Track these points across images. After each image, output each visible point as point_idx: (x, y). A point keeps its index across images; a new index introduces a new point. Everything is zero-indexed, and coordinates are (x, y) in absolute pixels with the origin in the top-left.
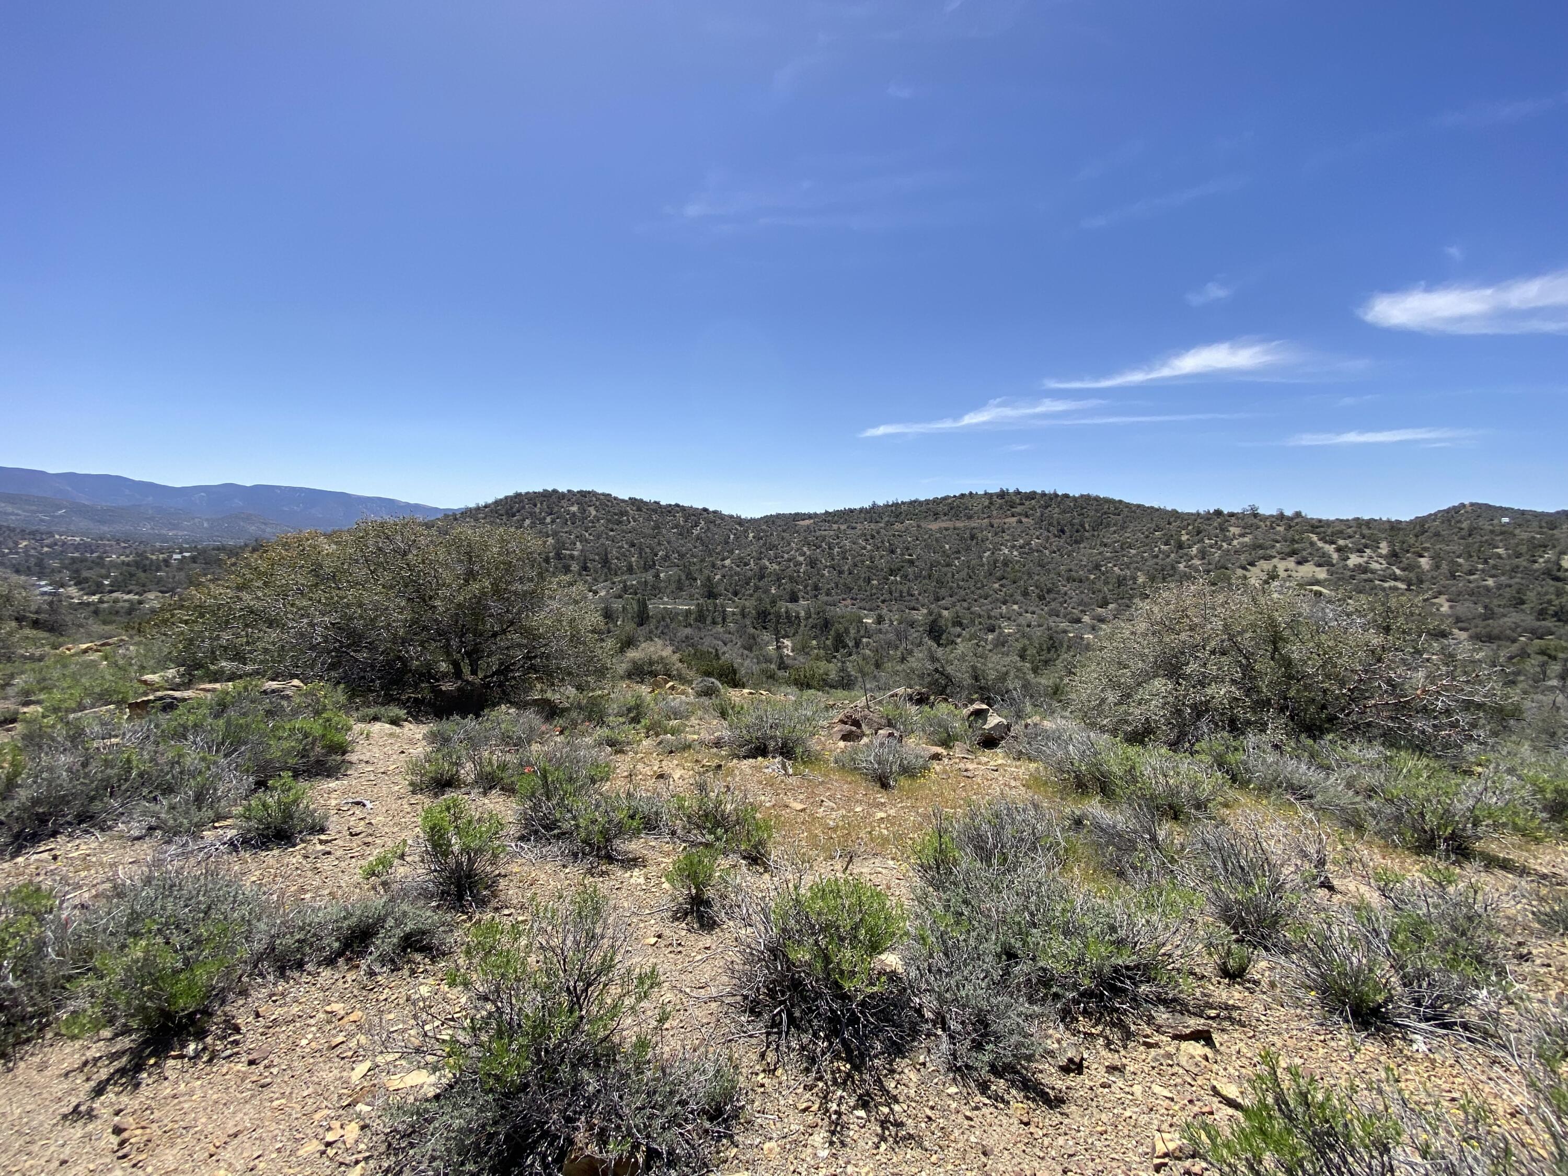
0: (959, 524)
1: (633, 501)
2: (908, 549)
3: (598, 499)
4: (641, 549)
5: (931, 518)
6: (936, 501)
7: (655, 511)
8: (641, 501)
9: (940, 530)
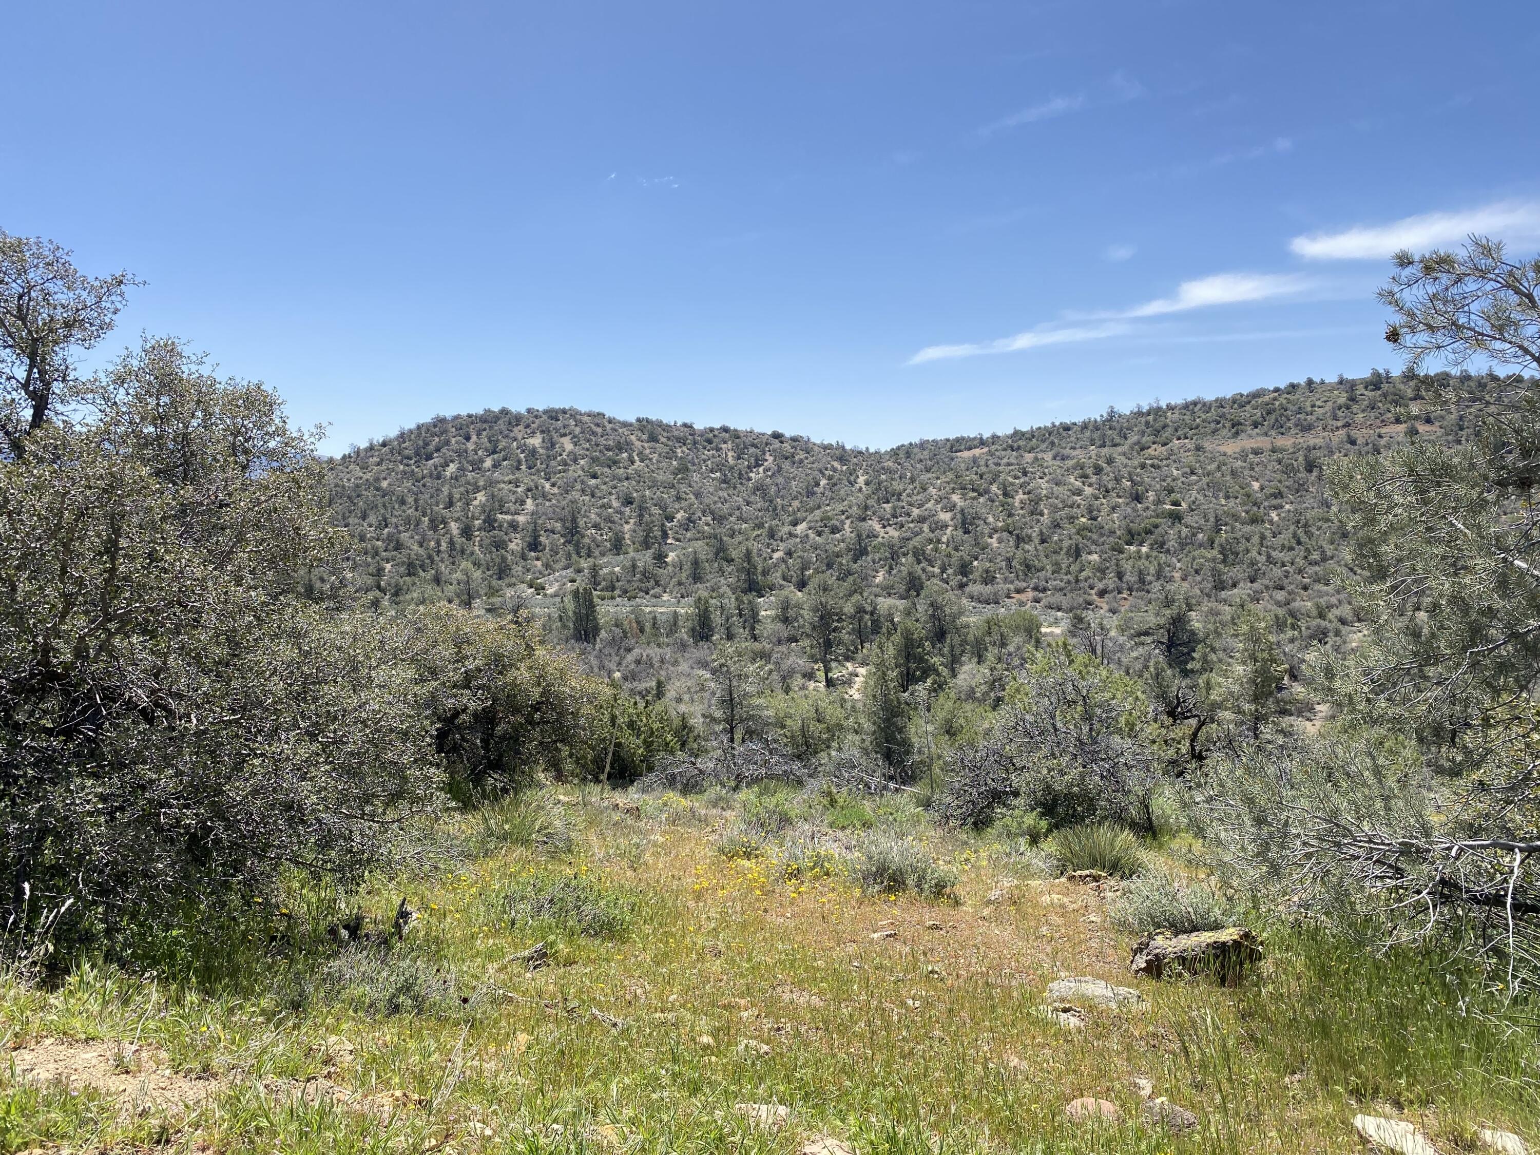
0: (1281, 442)
1: (644, 425)
2: (1170, 491)
3: (578, 423)
4: (642, 509)
5: (1224, 432)
6: (1239, 402)
7: (682, 441)
8: (660, 424)
9: (1243, 455)
